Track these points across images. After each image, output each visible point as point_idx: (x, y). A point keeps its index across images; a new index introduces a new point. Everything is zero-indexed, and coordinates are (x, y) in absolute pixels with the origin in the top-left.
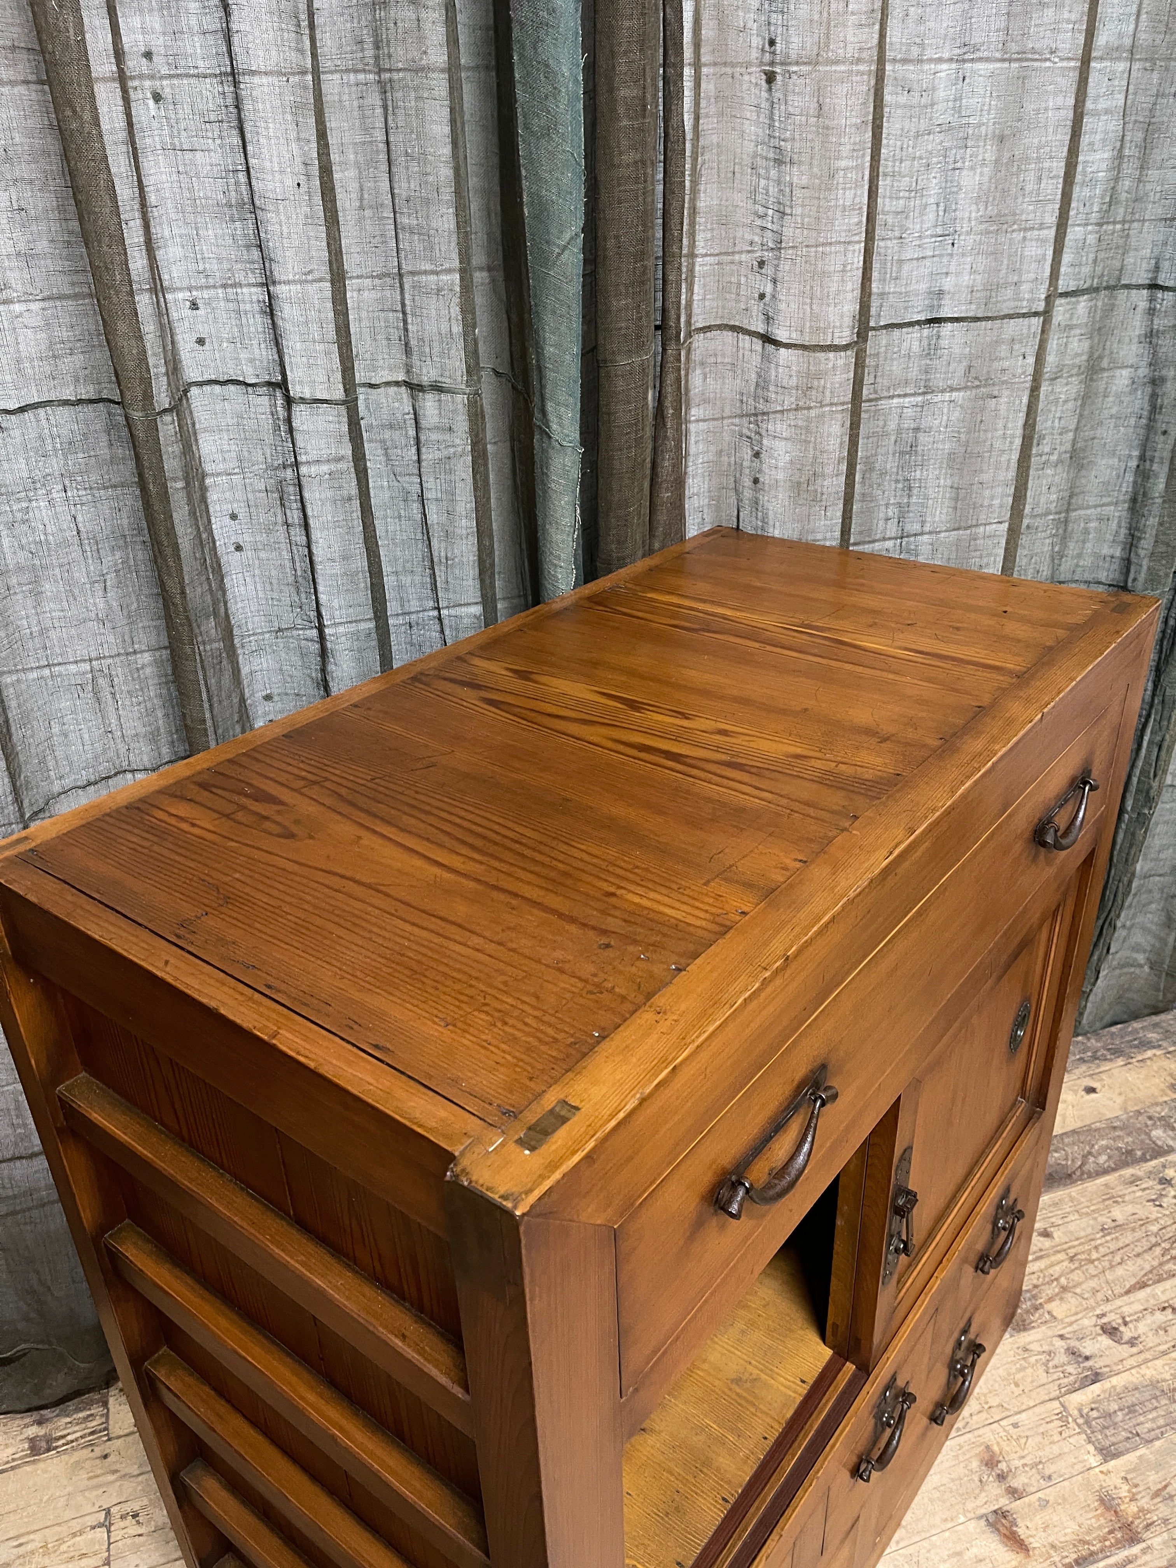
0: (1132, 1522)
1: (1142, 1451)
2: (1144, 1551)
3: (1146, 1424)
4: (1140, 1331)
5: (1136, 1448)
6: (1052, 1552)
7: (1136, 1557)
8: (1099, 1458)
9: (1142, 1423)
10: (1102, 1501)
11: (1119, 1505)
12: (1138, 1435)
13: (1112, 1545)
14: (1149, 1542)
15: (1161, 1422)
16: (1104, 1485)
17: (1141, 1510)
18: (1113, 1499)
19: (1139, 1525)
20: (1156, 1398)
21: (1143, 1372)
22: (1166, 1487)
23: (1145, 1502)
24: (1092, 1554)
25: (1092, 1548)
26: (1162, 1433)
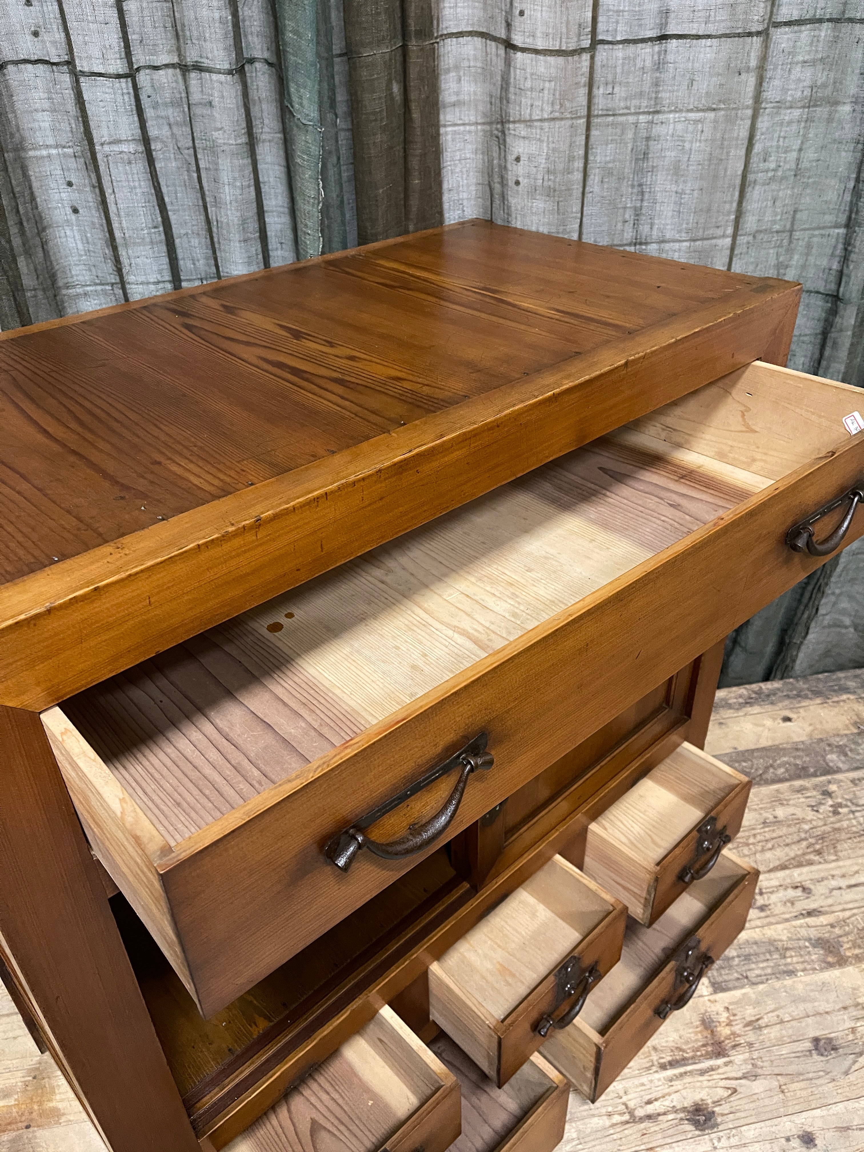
0: (723, 1042)
1: (747, 990)
2: (726, 1064)
3: (756, 971)
4: (771, 902)
5: (742, 987)
6: (653, 1052)
7: (719, 1067)
8: (711, 989)
9: (752, 969)
10: (703, 1022)
11: (716, 1026)
12: (747, 977)
13: (702, 1056)
14: (732, 1058)
15: (769, 971)
16: (709, 1010)
17: (733, 1034)
18: (713, 1021)
19: (728, 1044)
20: (770, 952)
21: (764, 932)
22: (758, 1020)
23: (738, 1028)
24: (684, 1059)
25: (685, 1055)
26: (767, 980)
